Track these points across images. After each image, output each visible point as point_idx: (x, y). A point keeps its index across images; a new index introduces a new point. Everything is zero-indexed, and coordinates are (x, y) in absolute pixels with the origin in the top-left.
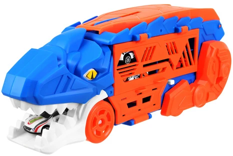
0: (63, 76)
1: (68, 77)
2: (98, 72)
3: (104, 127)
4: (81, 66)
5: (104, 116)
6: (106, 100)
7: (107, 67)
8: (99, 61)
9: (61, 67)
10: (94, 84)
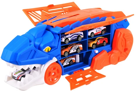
0: (32, 50)
1: (35, 51)
2: (52, 48)
3: (56, 76)
4: (42, 45)
5: (55, 71)
6: (57, 62)
7: (56, 46)
8: (51, 42)
9: (31, 46)
10: (49, 54)
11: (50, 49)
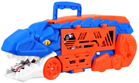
0: (32, 42)
1: (34, 42)
6: (56, 57)
7: (56, 40)
8: (51, 36)
9: (31, 37)
11: (49, 42)
